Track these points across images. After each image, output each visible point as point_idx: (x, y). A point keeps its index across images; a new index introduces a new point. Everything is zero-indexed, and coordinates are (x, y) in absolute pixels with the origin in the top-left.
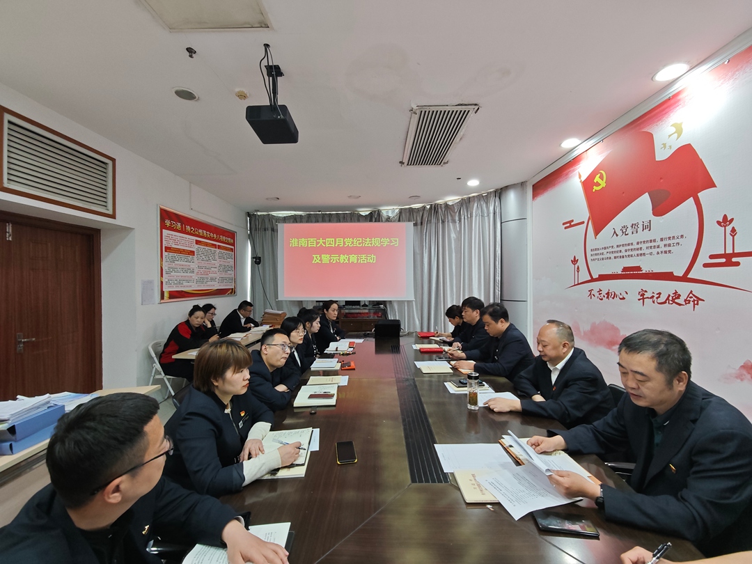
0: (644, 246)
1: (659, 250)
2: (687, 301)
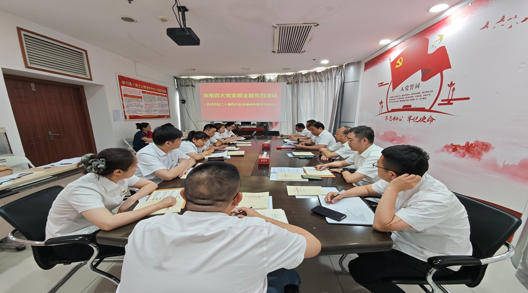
0: (414, 95)
1: (421, 97)
2: (428, 120)
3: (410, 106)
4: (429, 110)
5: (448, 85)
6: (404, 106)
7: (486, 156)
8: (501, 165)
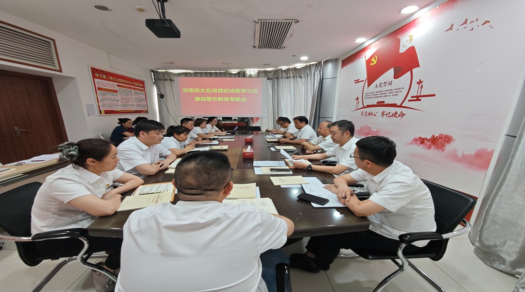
0: (387, 92)
1: (393, 94)
2: (399, 116)
3: (384, 102)
4: (401, 106)
5: (417, 83)
6: (378, 102)
7: (448, 147)
8: (460, 155)
